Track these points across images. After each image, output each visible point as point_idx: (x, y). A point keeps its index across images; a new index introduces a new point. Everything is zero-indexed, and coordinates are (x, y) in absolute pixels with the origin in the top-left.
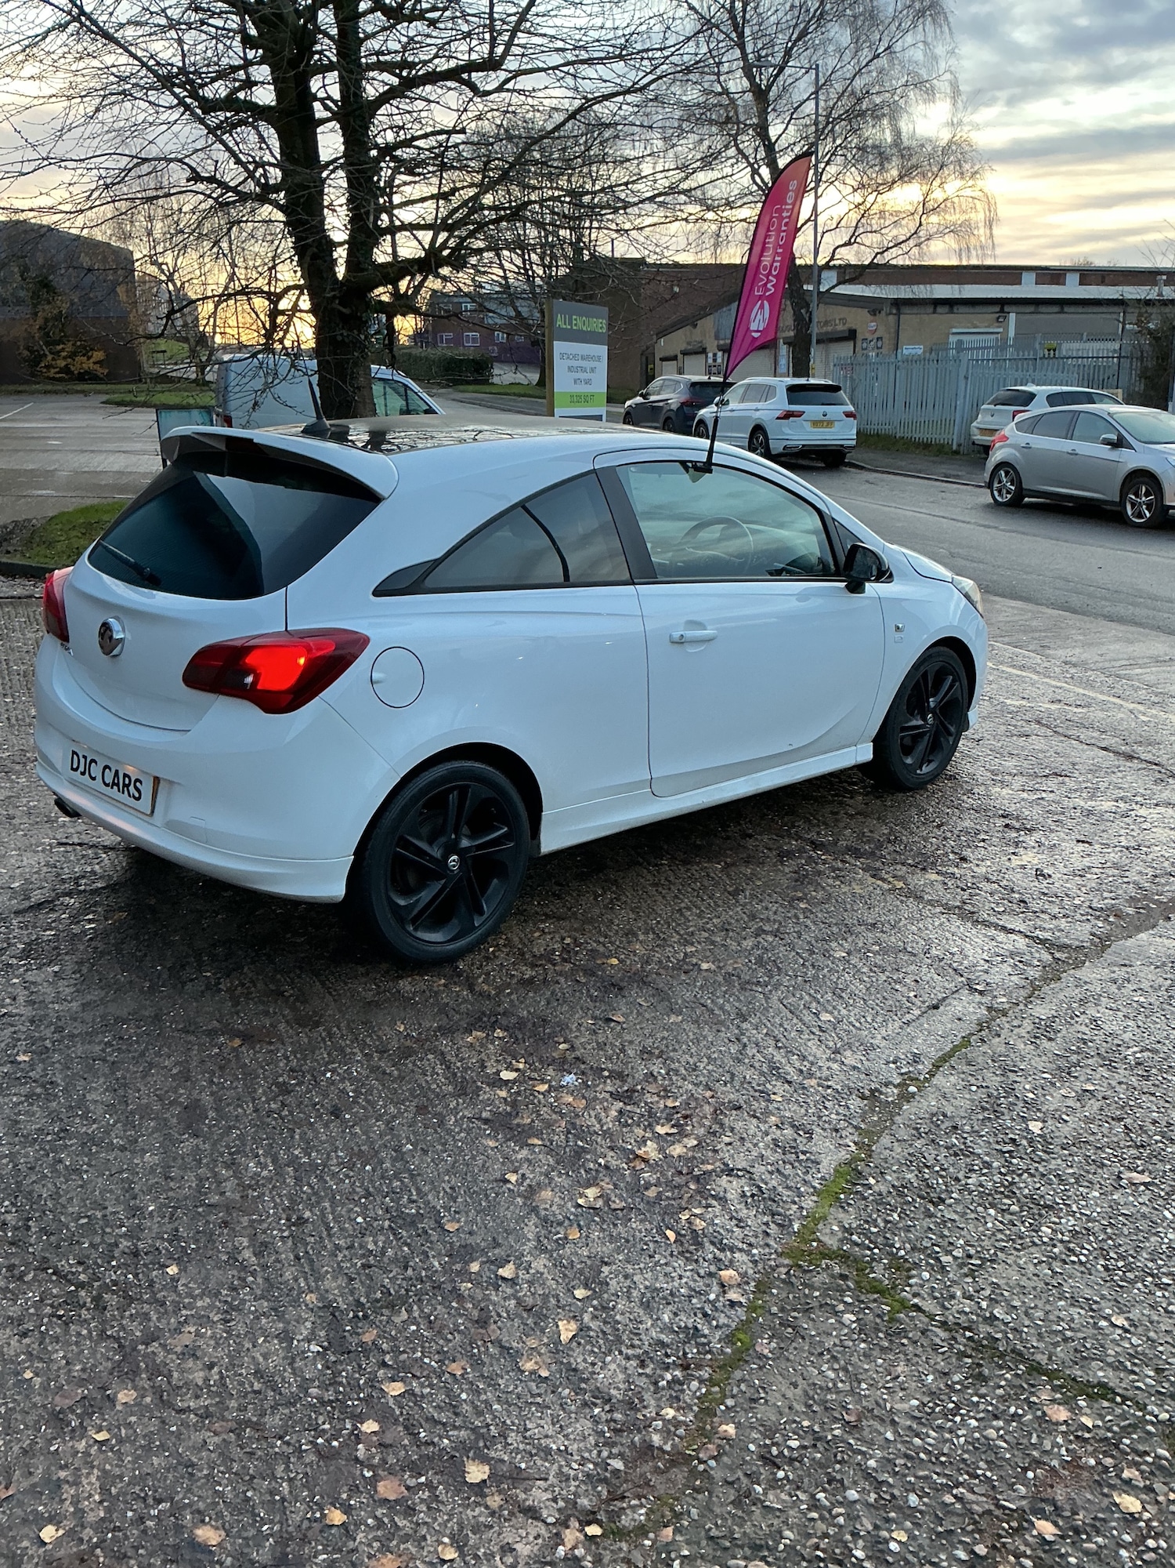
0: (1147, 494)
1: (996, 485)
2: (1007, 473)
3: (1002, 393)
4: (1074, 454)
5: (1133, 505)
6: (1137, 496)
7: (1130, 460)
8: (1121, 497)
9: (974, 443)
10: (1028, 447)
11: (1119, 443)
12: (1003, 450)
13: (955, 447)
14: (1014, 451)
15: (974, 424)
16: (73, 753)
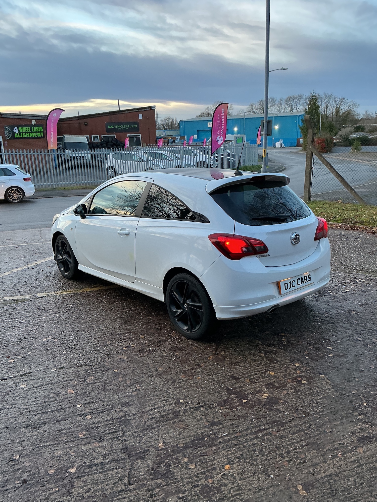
16: (285, 284)
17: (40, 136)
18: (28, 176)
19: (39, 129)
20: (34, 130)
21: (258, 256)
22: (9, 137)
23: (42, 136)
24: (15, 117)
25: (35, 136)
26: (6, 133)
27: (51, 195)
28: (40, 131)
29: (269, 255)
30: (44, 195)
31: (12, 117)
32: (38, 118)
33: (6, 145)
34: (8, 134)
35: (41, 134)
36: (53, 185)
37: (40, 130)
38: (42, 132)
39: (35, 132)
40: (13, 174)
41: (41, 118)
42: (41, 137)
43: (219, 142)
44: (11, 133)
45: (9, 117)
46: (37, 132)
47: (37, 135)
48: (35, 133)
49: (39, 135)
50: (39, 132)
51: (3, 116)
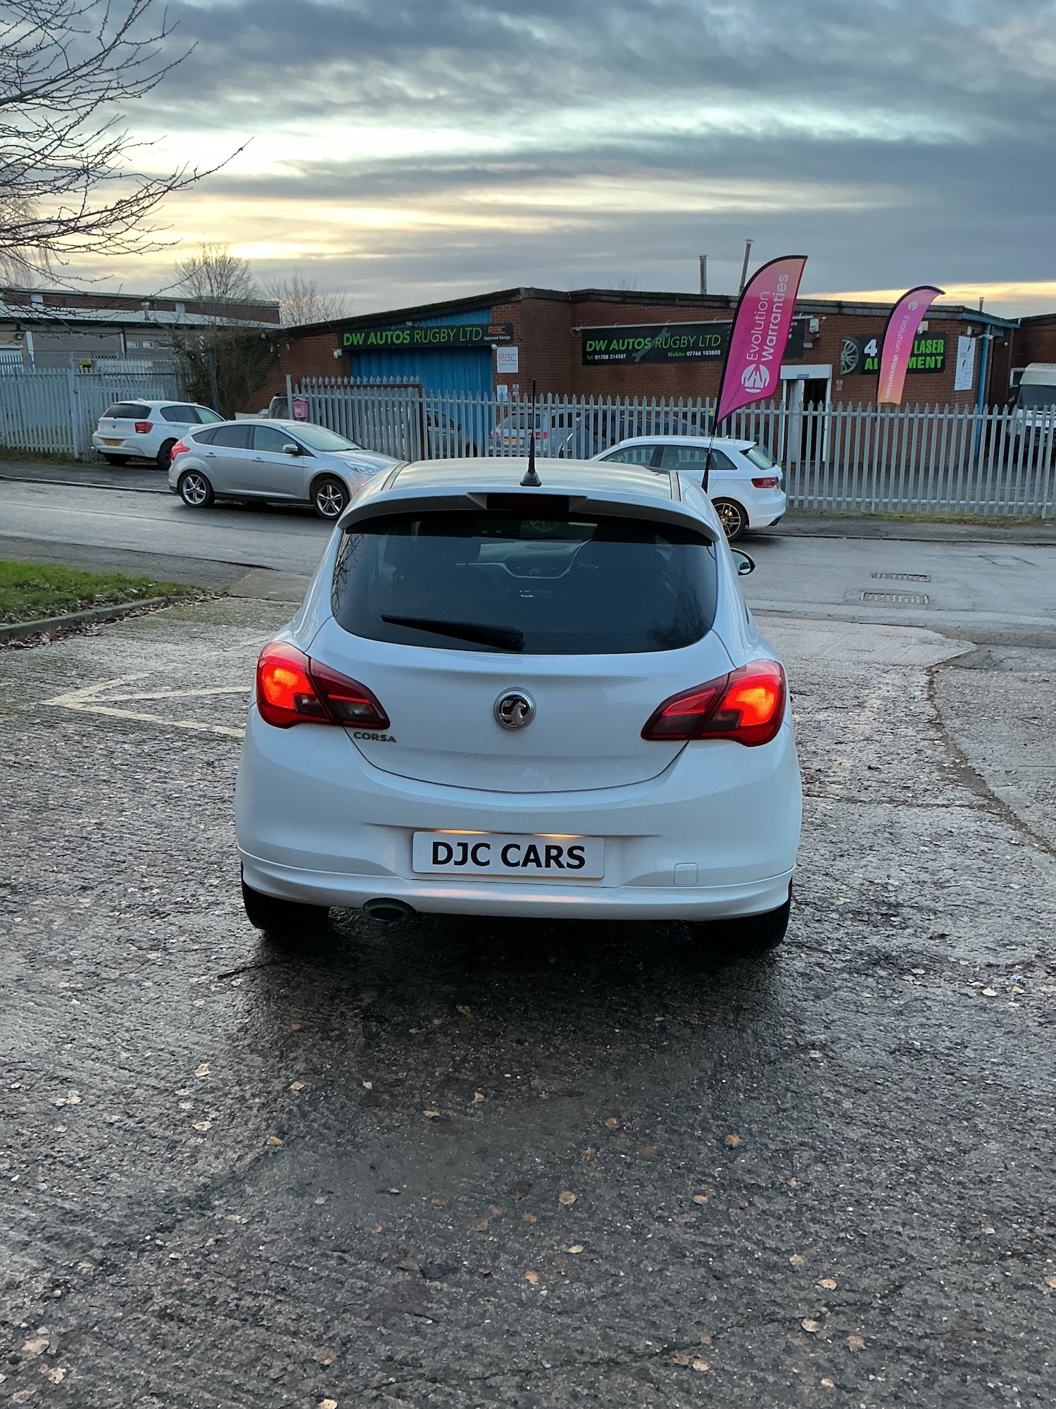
0: (334, 493)
1: (185, 490)
2: (195, 480)
3: (114, 407)
4: (259, 461)
5: (323, 503)
6: (326, 494)
7: (314, 466)
8: (311, 496)
9: (99, 452)
10: (211, 455)
11: (300, 452)
12: (186, 460)
13: (77, 456)
14: (198, 460)
15: (95, 434)
16: (436, 845)
17: (933, 366)
18: (776, 472)
19: (934, 346)
20: (918, 350)
21: (352, 731)
22: (849, 367)
23: (939, 366)
24: (874, 312)
25: (919, 367)
26: (845, 357)
27: (838, 532)
28: (934, 351)
29: (392, 739)
30: (821, 530)
31: (866, 312)
32: (937, 315)
33: (839, 389)
34: (848, 359)
35: (936, 361)
36: (870, 503)
37: (936, 349)
38: (939, 354)
39: (921, 355)
40: (730, 466)
41: (944, 316)
42: (935, 370)
43: (748, 384)
44: (857, 357)
45: (860, 312)
46: (926, 355)
47: (924, 364)
48: (920, 358)
49: (930, 363)
50: (931, 355)
51: (845, 311)
